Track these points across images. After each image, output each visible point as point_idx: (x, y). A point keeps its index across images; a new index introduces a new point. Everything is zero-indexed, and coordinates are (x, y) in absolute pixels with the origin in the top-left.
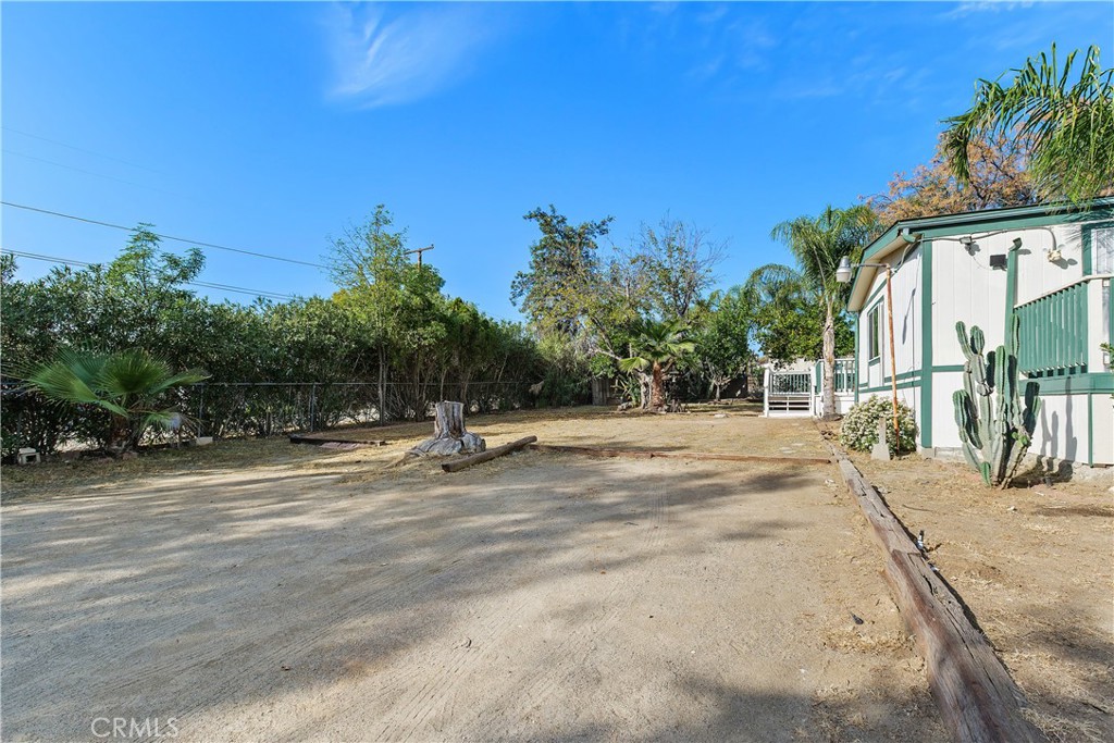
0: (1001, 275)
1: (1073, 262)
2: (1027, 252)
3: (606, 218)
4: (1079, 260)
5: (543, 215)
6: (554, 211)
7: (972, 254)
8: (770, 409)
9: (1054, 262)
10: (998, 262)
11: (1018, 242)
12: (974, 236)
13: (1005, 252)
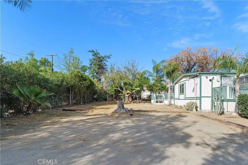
0: (211, 82)
1: (219, 81)
2: (214, 79)
3: (110, 55)
4: (220, 81)
5: (93, 52)
6: (97, 51)
7: (207, 79)
8: (156, 103)
9: (217, 81)
10: (210, 80)
11: (213, 77)
12: (208, 76)
13: (211, 79)
